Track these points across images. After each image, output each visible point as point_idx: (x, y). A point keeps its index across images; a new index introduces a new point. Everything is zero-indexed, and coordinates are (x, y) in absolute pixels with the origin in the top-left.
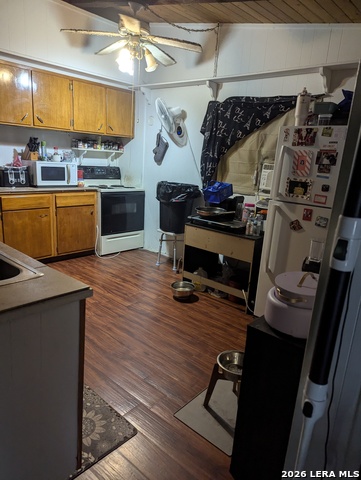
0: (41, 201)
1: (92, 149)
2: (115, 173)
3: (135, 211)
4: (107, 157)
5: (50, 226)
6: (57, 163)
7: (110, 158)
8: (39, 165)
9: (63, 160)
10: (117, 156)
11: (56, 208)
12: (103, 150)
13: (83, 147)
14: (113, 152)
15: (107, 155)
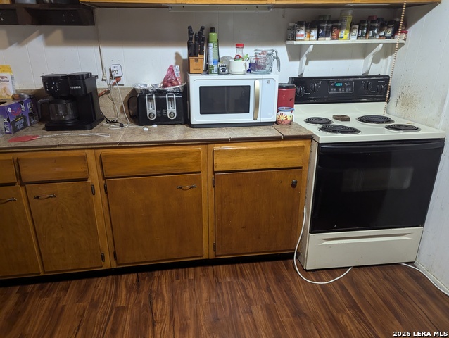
0: (184, 160)
1: (327, 41)
2: (376, 89)
3: (407, 184)
4: (364, 56)
5: (200, 205)
6: (237, 76)
7: (370, 57)
8: (197, 82)
9: (253, 68)
10: (388, 51)
11: (214, 173)
12: (354, 40)
13: (306, 39)
14: (379, 43)
15: (363, 51)
